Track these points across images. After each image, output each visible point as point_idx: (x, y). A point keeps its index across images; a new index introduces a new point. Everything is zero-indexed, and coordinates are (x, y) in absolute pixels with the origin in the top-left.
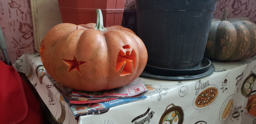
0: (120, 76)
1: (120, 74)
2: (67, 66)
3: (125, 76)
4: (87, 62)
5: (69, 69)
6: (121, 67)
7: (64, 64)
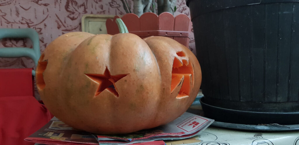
0: (176, 99)
1: (177, 95)
2: (94, 85)
3: (182, 99)
4: (129, 74)
5: (97, 89)
6: (178, 84)
7: (90, 82)
